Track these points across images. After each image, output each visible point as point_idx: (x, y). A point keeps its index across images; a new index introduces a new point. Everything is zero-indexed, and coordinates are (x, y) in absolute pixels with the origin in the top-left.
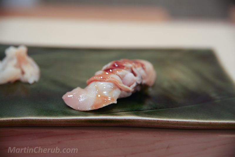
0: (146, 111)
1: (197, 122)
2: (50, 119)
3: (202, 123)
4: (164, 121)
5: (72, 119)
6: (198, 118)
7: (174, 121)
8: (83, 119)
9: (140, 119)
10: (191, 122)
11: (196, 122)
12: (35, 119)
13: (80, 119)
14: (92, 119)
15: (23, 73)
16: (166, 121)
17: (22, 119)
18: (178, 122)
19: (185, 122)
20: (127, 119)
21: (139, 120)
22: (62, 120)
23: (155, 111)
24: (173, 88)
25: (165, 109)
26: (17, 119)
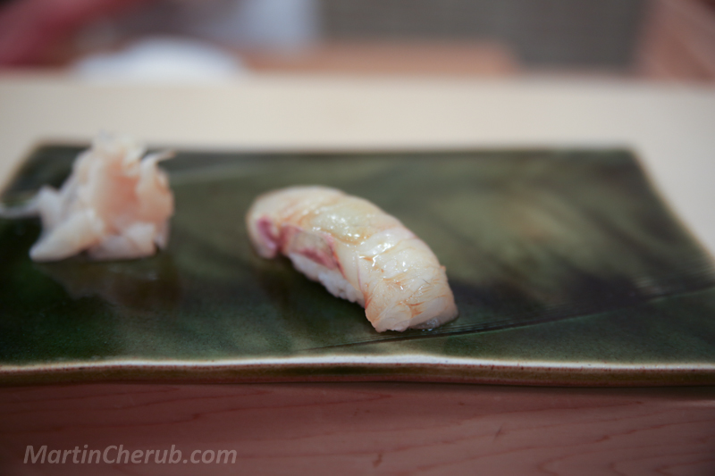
0: (457, 336)
1: (606, 370)
2: (185, 367)
3: (620, 370)
4: (510, 368)
5: (248, 366)
6: (606, 358)
7: (538, 369)
8: (277, 365)
9: (442, 365)
10: (588, 370)
11: (602, 369)
12: (145, 367)
13: (269, 365)
16: (516, 368)
17: (106, 367)
18: (549, 369)
19: (571, 370)
20: (405, 363)
21: (437, 365)
22: (218, 367)
25: (512, 329)
26: (94, 367)
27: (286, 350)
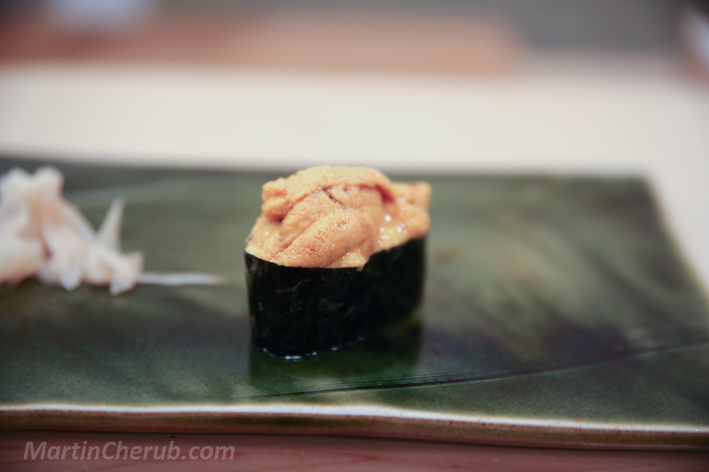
1: (577, 429)
2: (115, 413)
3: (592, 430)
4: (471, 423)
5: (184, 413)
6: (578, 416)
7: (502, 426)
8: (216, 413)
9: (396, 418)
10: (556, 428)
11: (571, 428)
12: (70, 412)
13: (208, 413)
14: (245, 413)
15: (47, 254)
16: (476, 424)
17: (28, 411)
18: (514, 426)
19: (538, 428)
20: (354, 416)
21: (391, 418)
22: (151, 414)
23: (445, 388)
24: (511, 308)
25: (479, 381)
27: (227, 398)
